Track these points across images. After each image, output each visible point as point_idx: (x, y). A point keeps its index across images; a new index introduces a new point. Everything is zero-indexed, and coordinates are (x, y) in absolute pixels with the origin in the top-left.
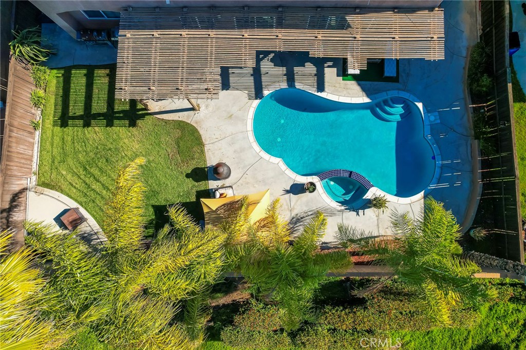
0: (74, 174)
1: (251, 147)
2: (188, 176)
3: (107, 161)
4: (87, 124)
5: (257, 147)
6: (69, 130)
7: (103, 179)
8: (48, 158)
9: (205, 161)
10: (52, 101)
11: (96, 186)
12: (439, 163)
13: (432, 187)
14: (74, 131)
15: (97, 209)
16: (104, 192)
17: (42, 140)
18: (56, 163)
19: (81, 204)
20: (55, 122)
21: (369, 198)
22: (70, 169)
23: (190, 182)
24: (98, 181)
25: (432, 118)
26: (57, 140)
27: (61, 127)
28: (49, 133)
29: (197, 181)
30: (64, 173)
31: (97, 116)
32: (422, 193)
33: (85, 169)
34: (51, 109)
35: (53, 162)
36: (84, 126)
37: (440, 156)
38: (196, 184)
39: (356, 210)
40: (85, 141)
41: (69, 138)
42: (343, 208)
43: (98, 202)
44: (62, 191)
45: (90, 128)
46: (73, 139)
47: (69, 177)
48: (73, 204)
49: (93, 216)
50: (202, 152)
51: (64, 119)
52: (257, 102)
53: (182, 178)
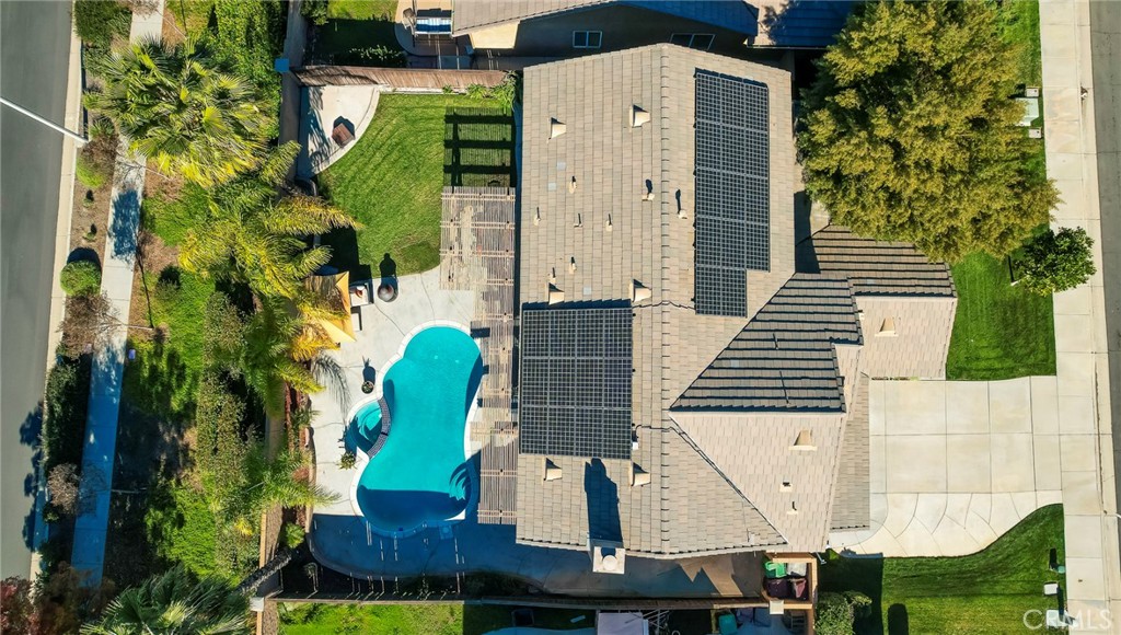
0: (392, 133)
1: (417, 324)
2: (387, 256)
3: (406, 168)
4: (447, 144)
5: (416, 330)
6: (441, 125)
7: (385, 165)
8: (412, 103)
9: (403, 274)
10: (475, 105)
11: (378, 157)
12: (395, 535)
13: (368, 526)
14: (441, 130)
15: (354, 159)
16: (372, 166)
17: (430, 96)
18: (404, 113)
19: (359, 141)
20: (452, 108)
21: (358, 454)
22: (397, 127)
23: (378, 258)
24: (384, 158)
25: (446, 530)
26: (431, 112)
27: (446, 116)
28: (438, 103)
29: (381, 266)
30: (394, 122)
31: (457, 155)
32: (361, 514)
33: (397, 144)
34: (465, 104)
35: (407, 109)
36: (445, 141)
37: (401, 536)
38: (378, 265)
39: (346, 438)
40: (428, 143)
41: (432, 125)
42: (348, 424)
43: (361, 160)
44: (374, 120)
45: (443, 148)
46: (431, 129)
47: (389, 127)
48: (359, 134)
49: (346, 155)
50: (413, 271)
51: (454, 119)
52: (468, 332)
53: (385, 249)
